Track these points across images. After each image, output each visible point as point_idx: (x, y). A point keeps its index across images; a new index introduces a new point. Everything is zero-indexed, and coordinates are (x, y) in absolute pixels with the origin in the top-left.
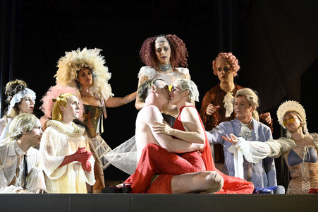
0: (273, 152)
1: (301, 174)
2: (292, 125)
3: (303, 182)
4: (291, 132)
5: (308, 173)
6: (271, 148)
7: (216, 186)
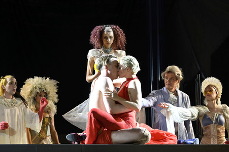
0: (193, 116)
1: (210, 132)
2: (210, 95)
3: (212, 139)
4: (208, 100)
5: (216, 132)
6: (192, 113)
7: (145, 139)
